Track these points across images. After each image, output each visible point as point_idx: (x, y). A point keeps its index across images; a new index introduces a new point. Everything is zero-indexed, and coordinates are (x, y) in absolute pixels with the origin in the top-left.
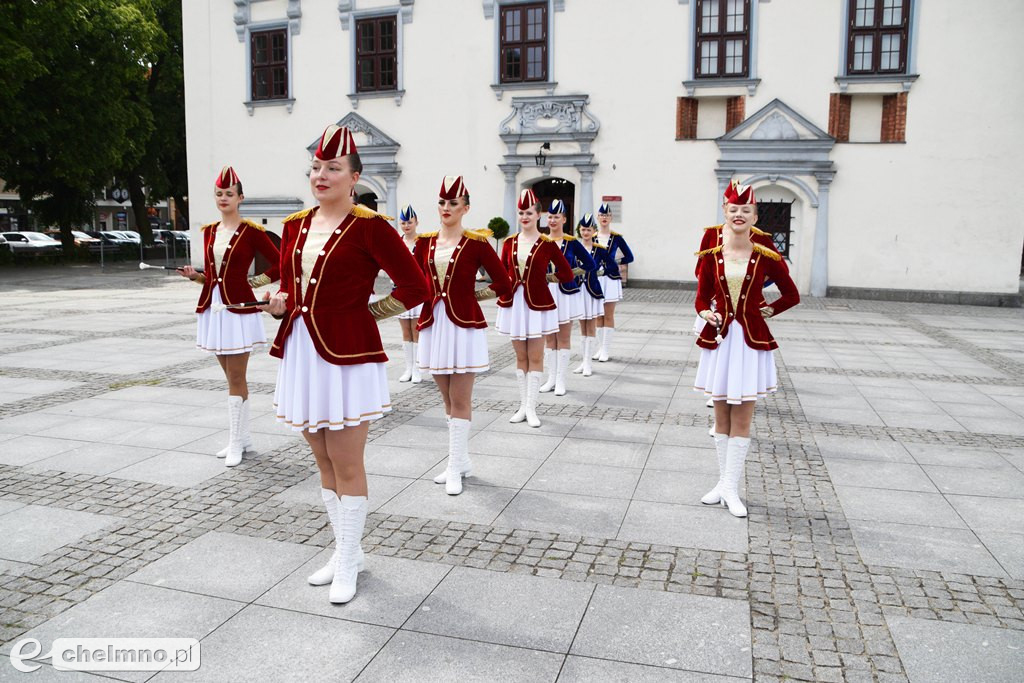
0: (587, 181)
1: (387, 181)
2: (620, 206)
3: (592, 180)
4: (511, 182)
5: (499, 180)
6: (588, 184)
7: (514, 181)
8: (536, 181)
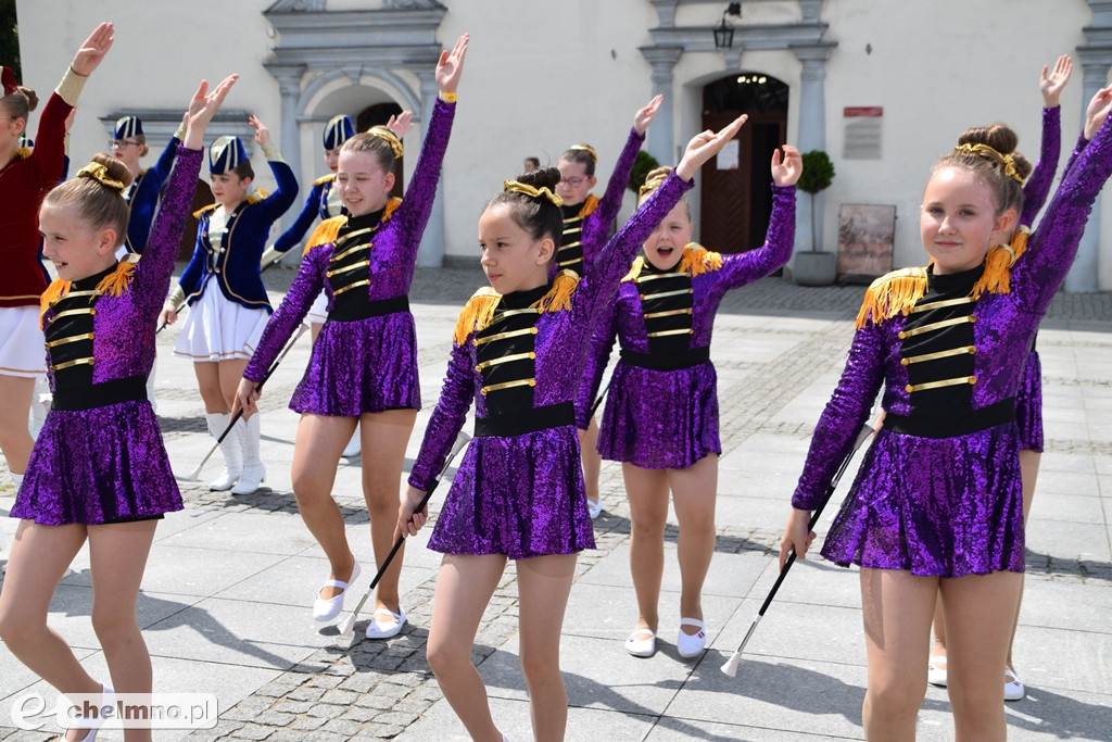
0: (814, 78)
1: (422, 80)
2: (877, 127)
3: (824, 76)
4: (662, 83)
5: (639, 76)
6: (816, 85)
7: (670, 80)
8: (712, 79)
